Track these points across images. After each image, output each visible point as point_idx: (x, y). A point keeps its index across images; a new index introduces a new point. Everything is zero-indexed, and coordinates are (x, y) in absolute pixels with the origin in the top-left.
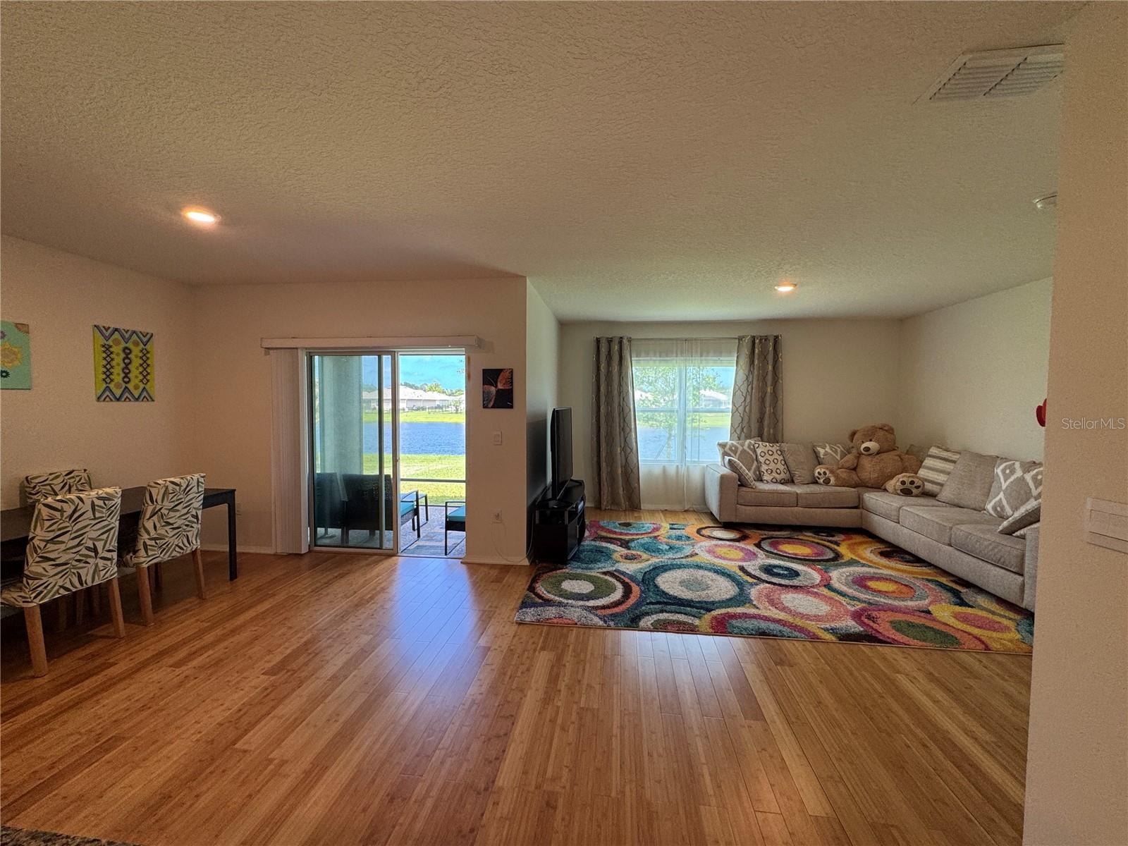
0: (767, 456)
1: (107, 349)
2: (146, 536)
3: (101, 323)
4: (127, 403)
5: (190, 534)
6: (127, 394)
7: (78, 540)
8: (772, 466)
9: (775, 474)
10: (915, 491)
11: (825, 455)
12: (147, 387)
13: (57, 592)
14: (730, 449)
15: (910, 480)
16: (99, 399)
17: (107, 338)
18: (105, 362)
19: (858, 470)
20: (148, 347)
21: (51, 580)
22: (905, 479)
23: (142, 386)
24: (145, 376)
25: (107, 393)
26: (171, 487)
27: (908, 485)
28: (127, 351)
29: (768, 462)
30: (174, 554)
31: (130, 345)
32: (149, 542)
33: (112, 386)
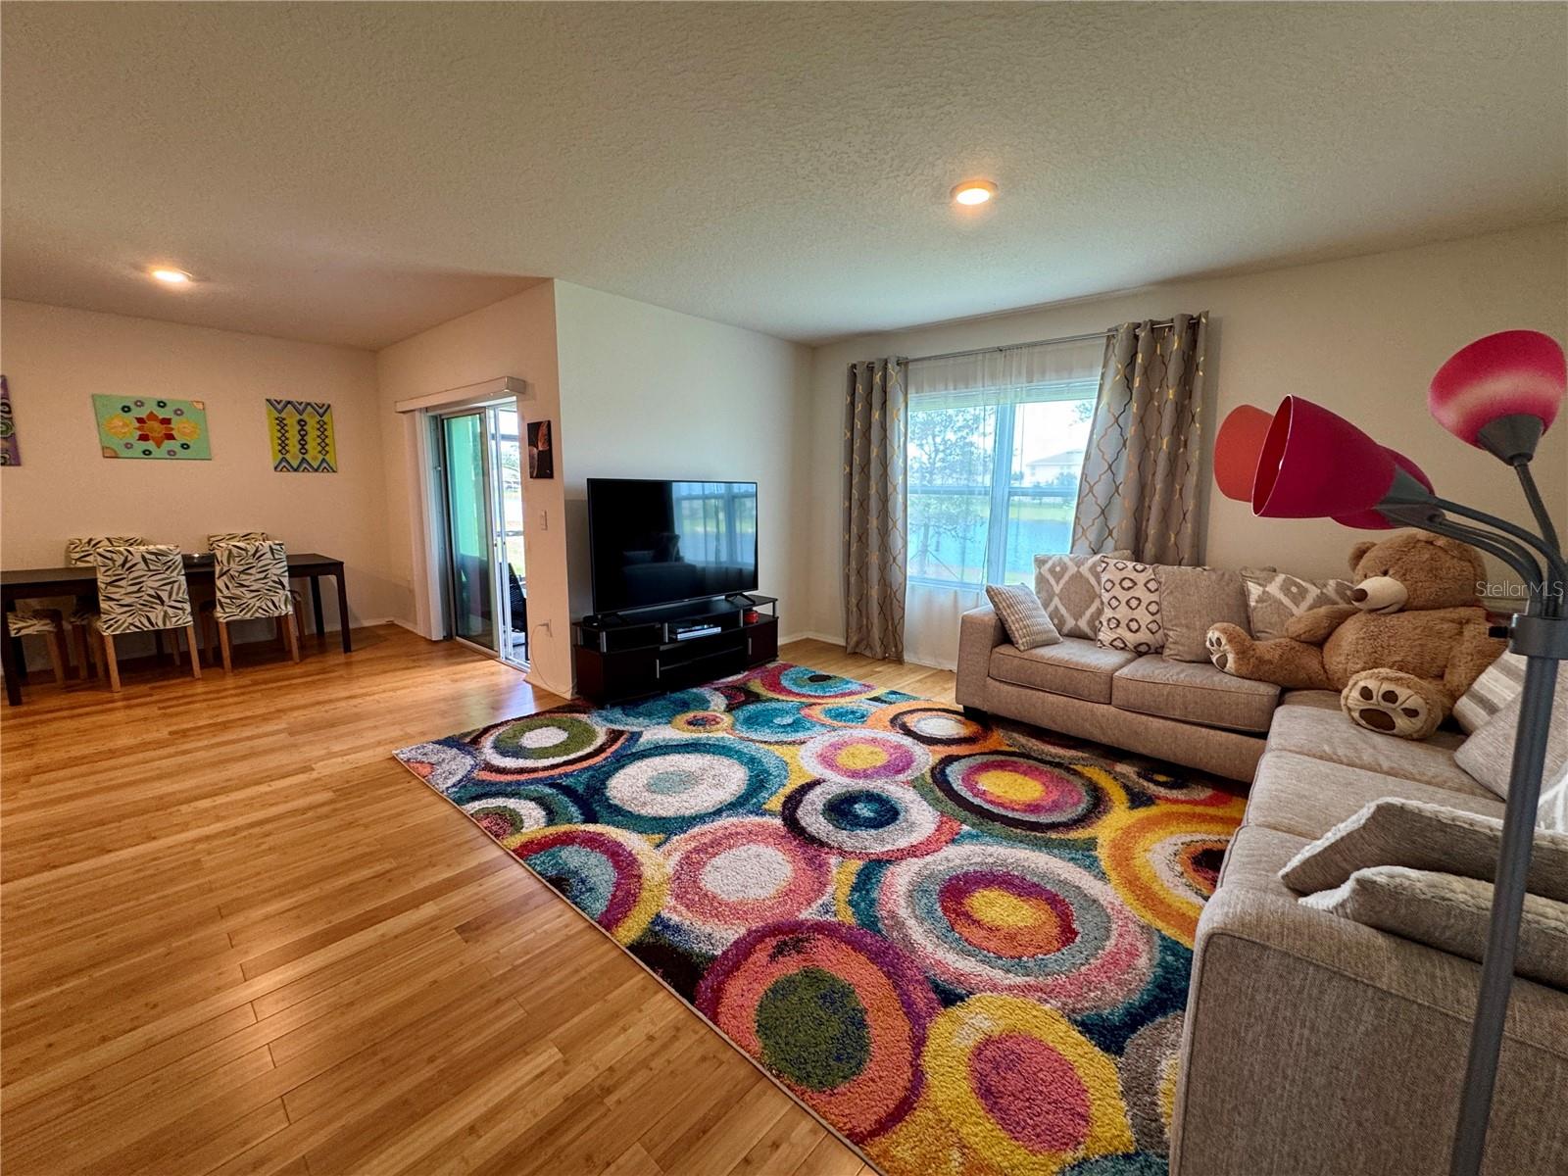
0: (1117, 591)
1: (281, 423)
2: (218, 594)
3: (272, 398)
4: (306, 474)
5: (276, 599)
6: (305, 465)
7: (138, 587)
8: (1123, 613)
9: (1122, 632)
10: (1402, 723)
11: (1260, 600)
12: (327, 457)
13: (128, 628)
14: (1052, 571)
15: (1386, 687)
16: (276, 468)
17: (280, 412)
18: (280, 435)
19: (1327, 646)
20: (325, 418)
21: (119, 617)
22: (1372, 684)
23: (321, 457)
24: (324, 447)
25: (284, 464)
26: (235, 551)
27: (1377, 702)
28: (302, 423)
29: (1114, 603)
30: (257, 615)
31: (305, 416)
32: (223, 600)
33: (288, 456)
